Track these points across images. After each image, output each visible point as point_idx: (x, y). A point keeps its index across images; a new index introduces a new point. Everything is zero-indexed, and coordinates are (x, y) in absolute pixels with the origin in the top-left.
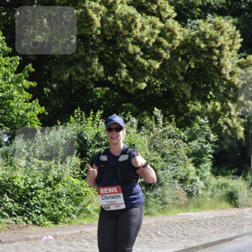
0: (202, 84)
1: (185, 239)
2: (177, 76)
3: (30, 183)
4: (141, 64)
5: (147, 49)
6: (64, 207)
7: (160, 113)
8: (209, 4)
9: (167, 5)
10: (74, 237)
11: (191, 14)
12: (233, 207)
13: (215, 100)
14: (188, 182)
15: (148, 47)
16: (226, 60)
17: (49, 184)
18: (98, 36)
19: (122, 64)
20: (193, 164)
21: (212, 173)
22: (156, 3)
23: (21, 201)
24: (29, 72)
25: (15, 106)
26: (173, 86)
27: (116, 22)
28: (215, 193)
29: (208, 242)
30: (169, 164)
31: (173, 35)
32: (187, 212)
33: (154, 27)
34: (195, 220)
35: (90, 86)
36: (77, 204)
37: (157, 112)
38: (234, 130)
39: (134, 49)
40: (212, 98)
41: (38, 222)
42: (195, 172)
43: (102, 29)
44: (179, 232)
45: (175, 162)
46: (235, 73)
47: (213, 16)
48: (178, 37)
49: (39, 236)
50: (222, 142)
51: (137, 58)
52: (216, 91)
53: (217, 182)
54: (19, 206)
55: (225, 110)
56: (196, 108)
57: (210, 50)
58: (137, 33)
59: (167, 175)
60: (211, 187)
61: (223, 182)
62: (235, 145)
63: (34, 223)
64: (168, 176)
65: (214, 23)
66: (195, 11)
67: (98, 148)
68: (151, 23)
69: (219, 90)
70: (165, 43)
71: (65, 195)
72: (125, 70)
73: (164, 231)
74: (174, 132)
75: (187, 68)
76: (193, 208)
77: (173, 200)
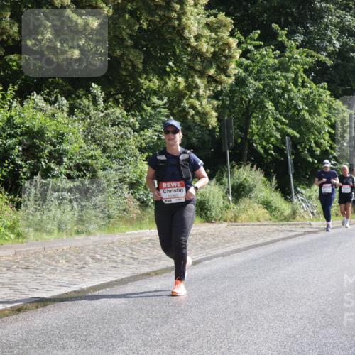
0: (158, 52)
1: (133, 264)
2: (123, 40)
7: (99, 91)
12: (204, 223)
13: (177, 74)
14: (142, 187)
16: (189, 19)
26: (118, 52)
30: (114, 161)
32: (140, 229)
34: (150, 240)
37: (95, 89)
38: (204, 116)
40: (172, 71)
44: (127, 255)
45: (122, 159)
46: (202, 36)
52: (178, 61)
55: (191, 87)
56: (152, 86)
57: (168, 5)
59: (110, 177)
62: (207, 138)
64: (113, 178)
67: (10, 138)
69: (182, 61)
73: (106, 255)
74: (120, 116)
75: (136, 28)
76: (149, 224)
77: (119, 213)
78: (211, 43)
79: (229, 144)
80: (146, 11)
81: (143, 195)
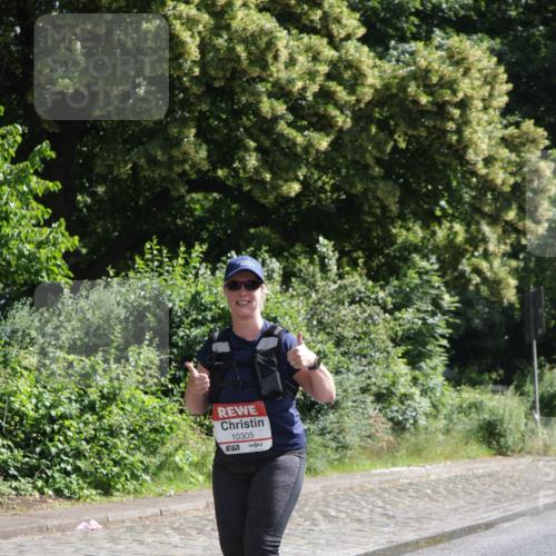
0: (423, 184)
1: (388, 525)
2: (367, 167)
3: (48, 404)
4: (288, 140)
5: (302, 107)
6: (123, 458)
7: (331, 249)
8: (436, 8)
9: (345, 9)
10: (147, 522)
11: (396, 29)
12: (495, 455)
13: (453, 218)
14: (395, 400)
15: (304, 103)
16: (476, 132)
17: (91, 408)
18: (194, 79)
19: (247, 140)
20: (405, 360)
21: (447, 379)
22: (320, 6)
23: (28, 445)
24: (43, 160)
25: (13, 235)
26: (359, 187)
27: (234, 49)
28: (455, 424)
29: (439, 531)
30: (353, 360)
31: (359, 76)
32: (394, 465)
33: (315, 58)
34: (410, 484)
35: (177, 190)
36: (153, 452)
37: (325, 246)
38: (495, 285)
39: (272, 108)
40: (445, 215)
41: (66, 491)
42: (410, 378)
43: (202, 64)
44: (377, 510)
45: (365, 356)
46: (496, 159)
47: (447, 33)
48: (370, 80)
49: (68, 521)
50: (468, 310)
51: (279, 127)
52: (455, 199)
53: (457, 400)
54: (24, 456)
55: (475, 240)
56: (411, 237)
57: (441, 110)
58: (279, 71)
59: (347, 384)
60: (445, 412)
61: (472, 400)
62: (498, 318)
63: (59, 493)
64: (351, 386)
65: (449, 49)
66: (407, 22)
67: (196, 326)
68: (308, 49)
69: (461, 198)
70: (341, 93)
71: (125, 432)
72: (254, 154)
73: (343, 509)
74: (363, 289)
75: (389, 148)
76: (407, 456)
77: (362, 440)
78: (510, 170)
79: (536, 332)
80: (404, 119)
81: (397, 411)
